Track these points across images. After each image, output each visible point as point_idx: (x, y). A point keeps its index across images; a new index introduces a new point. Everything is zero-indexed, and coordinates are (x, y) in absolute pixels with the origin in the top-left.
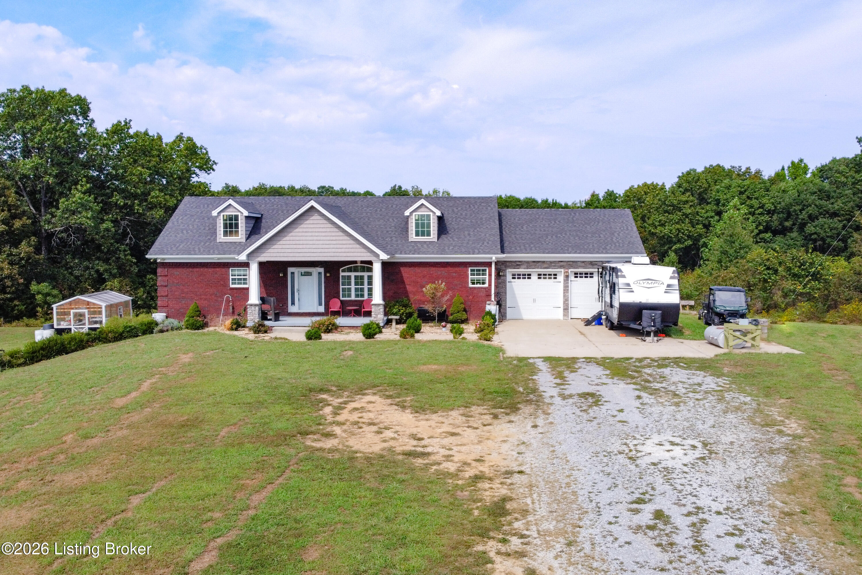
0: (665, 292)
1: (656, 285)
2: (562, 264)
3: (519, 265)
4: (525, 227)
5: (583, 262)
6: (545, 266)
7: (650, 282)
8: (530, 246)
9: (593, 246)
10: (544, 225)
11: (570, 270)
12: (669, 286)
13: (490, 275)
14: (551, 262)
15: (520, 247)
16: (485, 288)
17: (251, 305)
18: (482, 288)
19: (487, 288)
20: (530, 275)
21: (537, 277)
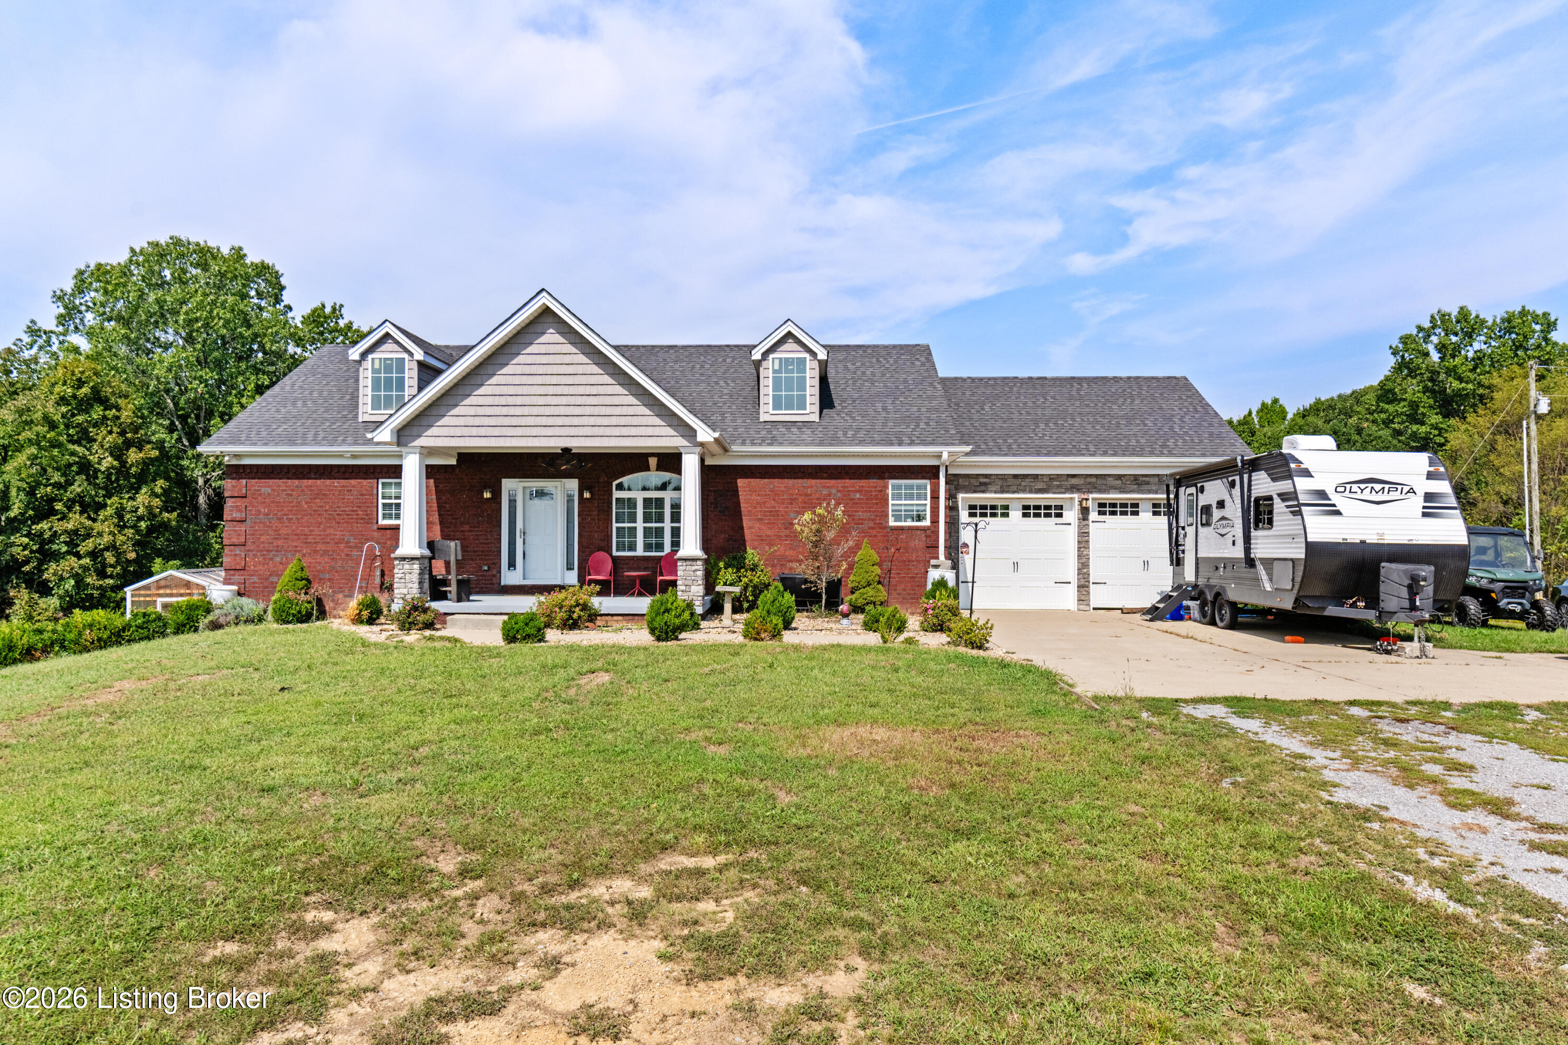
0: (1425, 515)
1: (1394, 495)
2: (1074, 481)
3: (985, 484)
4: (987, 408)
5: (1119, 477)
6: (1040, 485)
7: (1378, 487)
8: (1005, 441)
9: (1138, 441)
10: (1025, 404)
11: (1091, 496)
12: (1429, 497)
13: (935, 497)
14: (1052, 478)
15: (986, 444)
16: (924, 529)
17: (403, 559)
18: (917, 528)
19: (928, 528)
20: (1007, 507)
21: (1020, 513)
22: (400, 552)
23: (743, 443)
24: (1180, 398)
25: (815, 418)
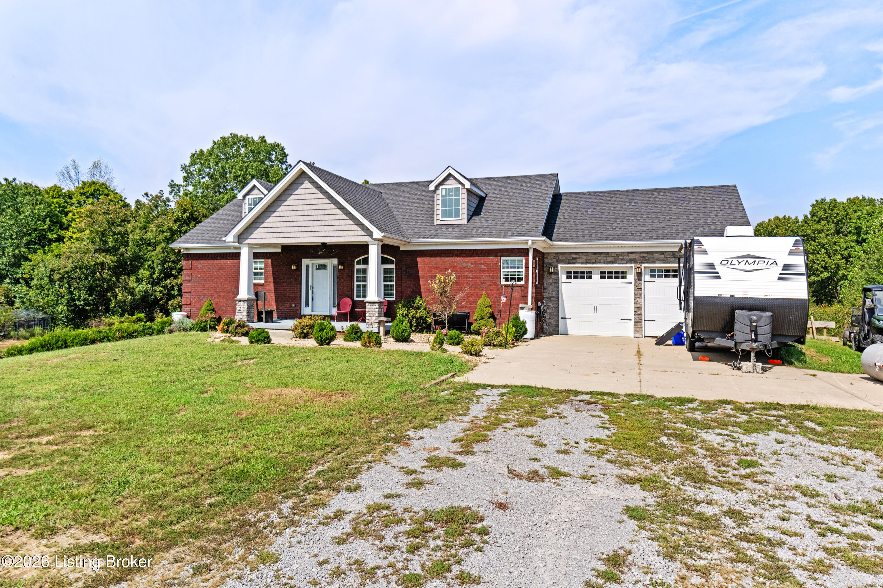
0: (780, 279)
1: (761, 266)
2: (632, 256)
3: (576, 259)
4: (589, 211)
5: (662, 253)
6: (610, 259)
7: (751, 260)
8: (590, 232)
9: (677, 230)
10: (615, 208)
11: (643, 265)
12: (786, 267)
13: (527, 267)
14: (617, 254)
15: (577, 234)
16: (520, 286)
17: (240, 300)
18: (517, 286)
19: (523, 285)
20: (590, 272)
21: (599, 276)
22: (239, 297)
23: (418, 238)
24: (724, 200)
25: (465, 222)
